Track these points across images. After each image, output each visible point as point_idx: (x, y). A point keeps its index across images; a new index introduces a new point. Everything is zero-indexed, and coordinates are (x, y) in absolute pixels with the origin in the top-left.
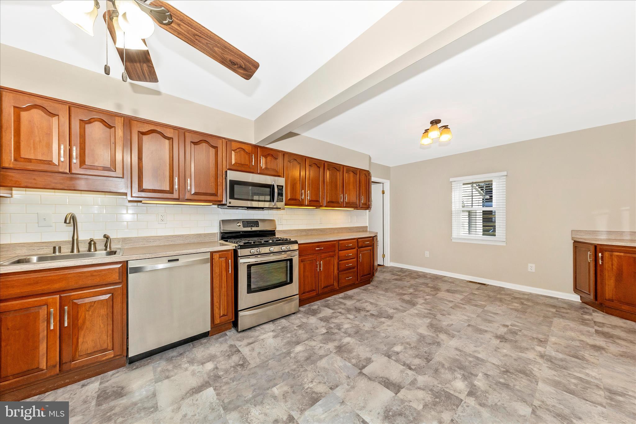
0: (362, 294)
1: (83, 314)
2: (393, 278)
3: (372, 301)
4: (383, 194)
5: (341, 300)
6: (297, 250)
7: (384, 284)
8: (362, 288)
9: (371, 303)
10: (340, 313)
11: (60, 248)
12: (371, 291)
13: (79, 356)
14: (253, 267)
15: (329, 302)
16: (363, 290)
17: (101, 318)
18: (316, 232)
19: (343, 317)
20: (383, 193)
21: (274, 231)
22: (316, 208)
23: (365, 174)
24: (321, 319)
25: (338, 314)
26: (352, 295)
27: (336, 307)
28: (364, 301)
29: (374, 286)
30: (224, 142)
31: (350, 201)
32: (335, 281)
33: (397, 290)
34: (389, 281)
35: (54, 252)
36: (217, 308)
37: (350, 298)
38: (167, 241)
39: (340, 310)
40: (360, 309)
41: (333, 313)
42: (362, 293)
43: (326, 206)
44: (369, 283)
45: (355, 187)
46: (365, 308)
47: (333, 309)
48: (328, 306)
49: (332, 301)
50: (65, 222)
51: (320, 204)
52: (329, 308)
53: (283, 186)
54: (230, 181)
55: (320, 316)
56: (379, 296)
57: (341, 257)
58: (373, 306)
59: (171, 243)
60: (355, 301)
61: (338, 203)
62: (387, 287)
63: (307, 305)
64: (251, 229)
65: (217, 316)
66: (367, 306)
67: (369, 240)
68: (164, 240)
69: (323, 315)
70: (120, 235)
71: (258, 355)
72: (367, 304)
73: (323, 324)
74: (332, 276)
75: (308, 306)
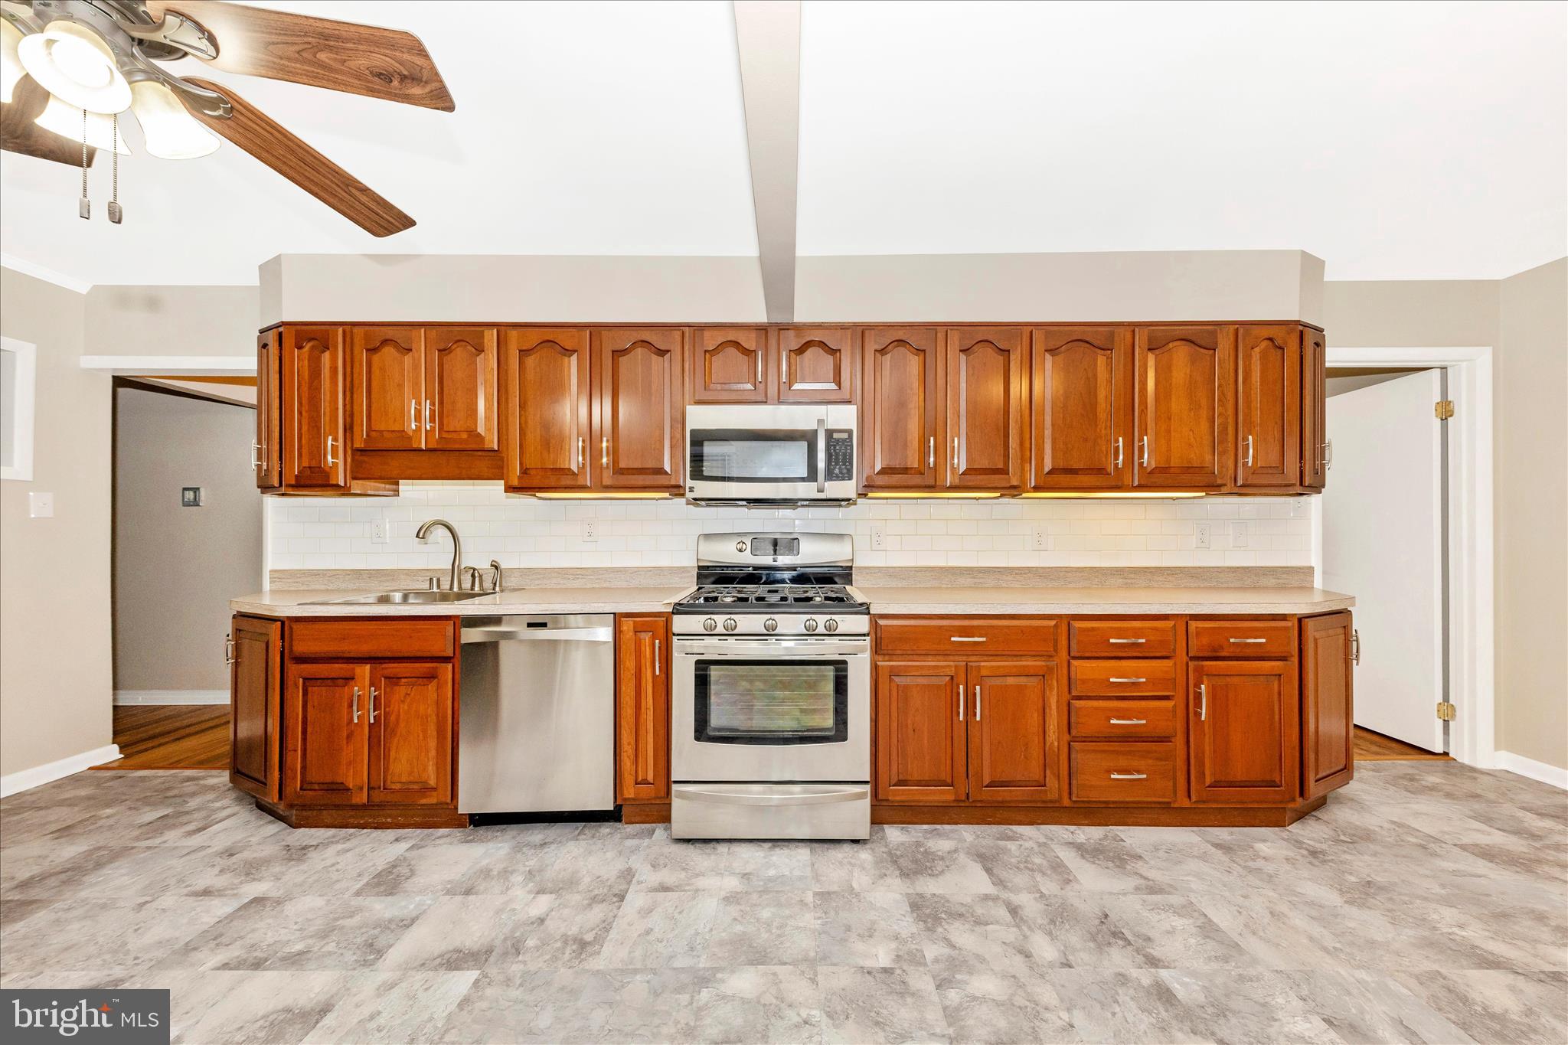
0: (1193, 865)
1: (397, 707)
2: (1466, 840)
3: (1223, 918)
4: (1444, 420)
5: (1068, 856)
6: (864, 635)
7: (1375, 854)
8: (1223, 834)
9: (1208, 929)
10: (1014, 911)
11: (438, 580)
12: (1260, 863)
13: (392, 782)
14: (716, 670)
15: (1012, 846)
16: (1217, 846)
17: (420, 720)
18: (1018, 577)
19: (1011, 935)
20: (1445, 411)
21: (851, 568)
22: (1002, 496)
23: (1271, 339)
24: (917, 905)
25: (1002, 913)
26: (1139, 851)
27: (1020, 879)
28: (1175, 899)
29: (1298, 844)
30: (687, 334)
31: (1168, 460)
32: (1048, 772)
33: (1446, 918)
34: (1428, 846)
35: (431, 587)
36: (628, 757)
37: (1120, 860)
38: (597, 579)
39: (1024, 899)
40: (1117, 934)
41: (986, 898)
42: (1203, 857)
43: (1036, 489)
44: (1280, 824)
45: (1204, 402)
46: (1149, 939)
47: (999, 883)
48: (987, 861)
49: (1028, 844)
50: (417, 536)
51: (1009, 480)
52: (989, 871)
53: (850, 432)
54: (693, 432)
55: (919, 890)
56: (1283, 908)
57: (1084, 681)
58: (1210, 945)
59: (605, 586)
60: (1129, 883)
61: (1101, 471)
62: (1380, 879)
63: (925, 827)
64: (775, 561)
65: (628, 779)
66: (1171, 932)
67: (1263, 630)
68: (592, 577)
69: (937, 892)
70: (525, 563)
71: (639, 935)
72: (1179, 922)
73: (907, 925)
74: (1035, 752)
75: (926, 831)
